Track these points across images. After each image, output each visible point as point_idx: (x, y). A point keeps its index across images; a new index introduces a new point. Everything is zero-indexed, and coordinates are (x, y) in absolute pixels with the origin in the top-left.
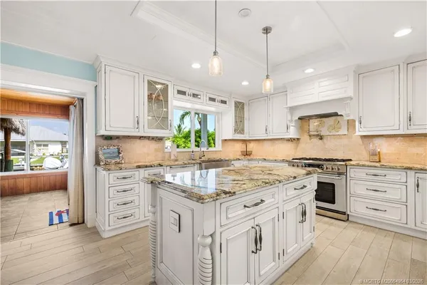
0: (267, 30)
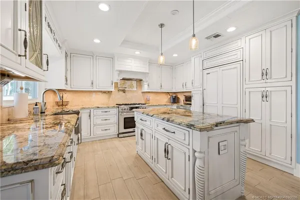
0: (162, 25)
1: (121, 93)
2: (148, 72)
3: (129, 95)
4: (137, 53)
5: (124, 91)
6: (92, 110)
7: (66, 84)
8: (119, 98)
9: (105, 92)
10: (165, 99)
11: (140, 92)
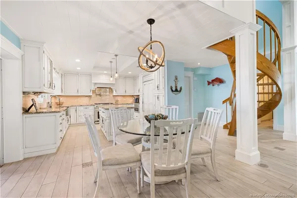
1: (98, 97)
2: (114, 83)
3: (103, 98)
4: (105, 72)
5: (100, 95)
6: (78, 107)
7: (62, 92)
8: (97, 100)
9: (87, 96)
10: (131, 100)
11: (111, 95)
